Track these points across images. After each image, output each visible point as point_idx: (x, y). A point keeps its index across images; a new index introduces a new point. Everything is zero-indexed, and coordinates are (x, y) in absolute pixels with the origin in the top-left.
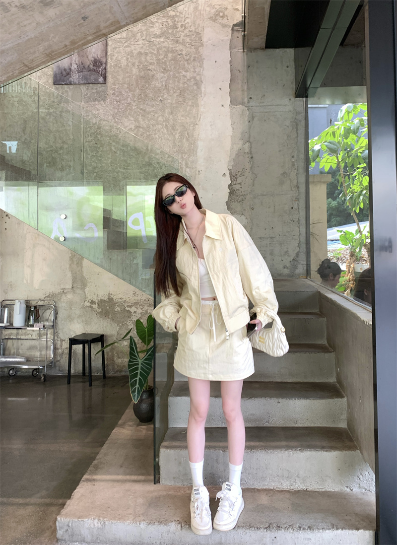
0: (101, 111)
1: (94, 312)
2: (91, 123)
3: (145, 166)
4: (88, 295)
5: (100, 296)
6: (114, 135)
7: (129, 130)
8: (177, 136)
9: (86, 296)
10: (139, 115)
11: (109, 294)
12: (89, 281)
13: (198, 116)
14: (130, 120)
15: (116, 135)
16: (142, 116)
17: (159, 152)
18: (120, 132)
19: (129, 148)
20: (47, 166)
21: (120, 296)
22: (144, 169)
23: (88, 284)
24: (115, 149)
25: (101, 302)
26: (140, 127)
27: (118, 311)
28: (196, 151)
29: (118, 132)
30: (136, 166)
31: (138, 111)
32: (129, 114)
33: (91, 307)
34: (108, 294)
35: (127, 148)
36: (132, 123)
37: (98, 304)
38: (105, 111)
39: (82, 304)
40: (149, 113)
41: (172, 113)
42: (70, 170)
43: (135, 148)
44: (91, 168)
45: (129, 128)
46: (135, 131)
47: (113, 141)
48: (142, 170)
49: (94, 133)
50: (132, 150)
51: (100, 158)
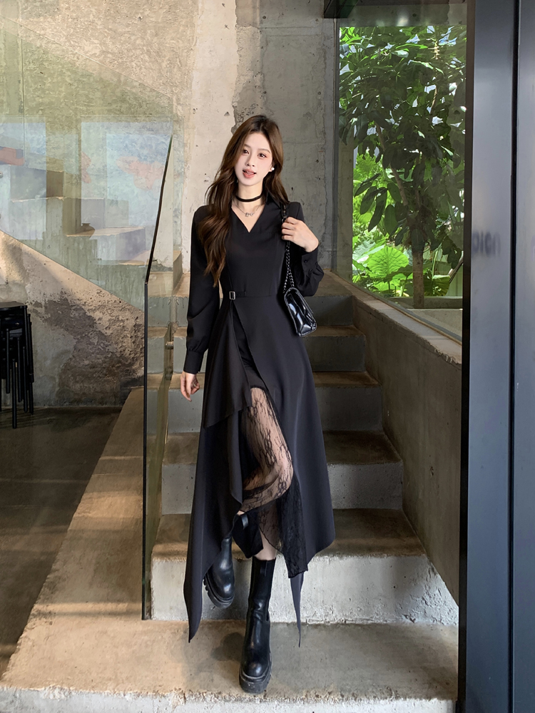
0: (48, 30)
2: (33, 47)
3: (115, 101)
4: (30, 295)
5: (48, 296)
6: (70, 62)
7: (91, 55)
8: (164, 65)
10: (105, 37)
11: (62, 292)
13: (193, 39)
14: (93, 43)
15: (72, 62)
16: (111, 38)
17: (137, 84)
18: (78, 58)
19: (92, 80)
21: (78, 295)
22: (114, 106)
23: (30, 279)
24: (71, 80)
25: (50, 305)
26: (108, 52)
27: (75, 318)
28: (191, 84)
29: (75, 59)
30: (102, 102)
31: (106, 32)
32: (92, 35)
33: (35, 311)
34: (59, 293)
35: (89, 79)
36: (96, 47)
37: (46, 308)
38: (55, 30)
40: (122, 35)
41: (157, 35)
42: (2, 106)
43: (101, 79)
44: (34, 104)
45: (90, 53)
46: (101, 58)
47: (68, 70)
48: (111, 108)
49: (38, 60)
50: (97, 82)
51: (47, 92)
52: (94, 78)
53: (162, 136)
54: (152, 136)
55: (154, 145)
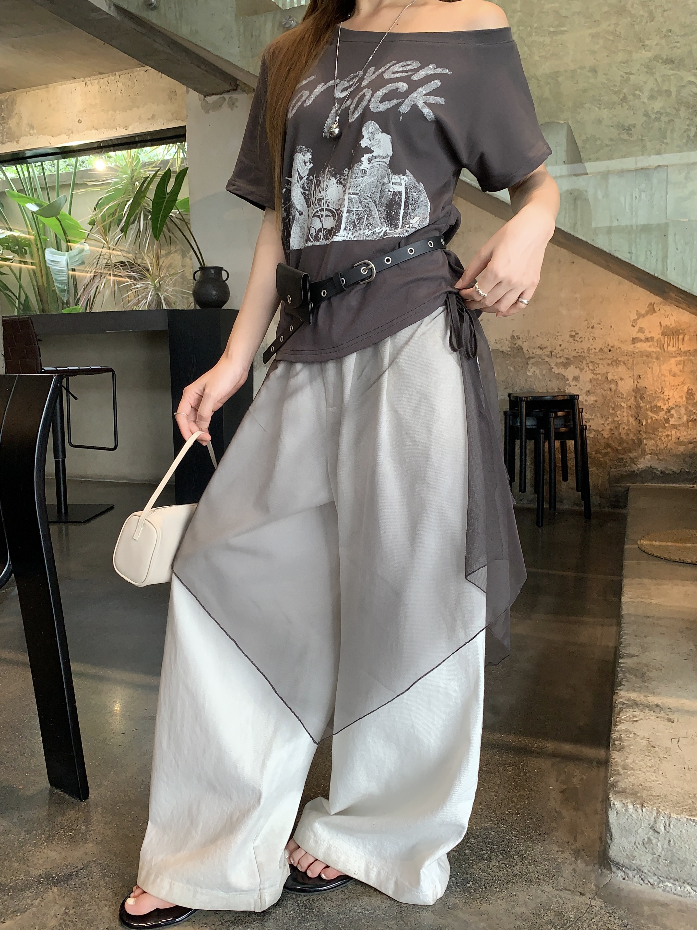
5: (492, 343)
21: (539, 342)
22: (604, 25)
27: (534, 376)
34: (509, 338)
53: (689, 71)
54: (671, 72)
55: (673, 90)
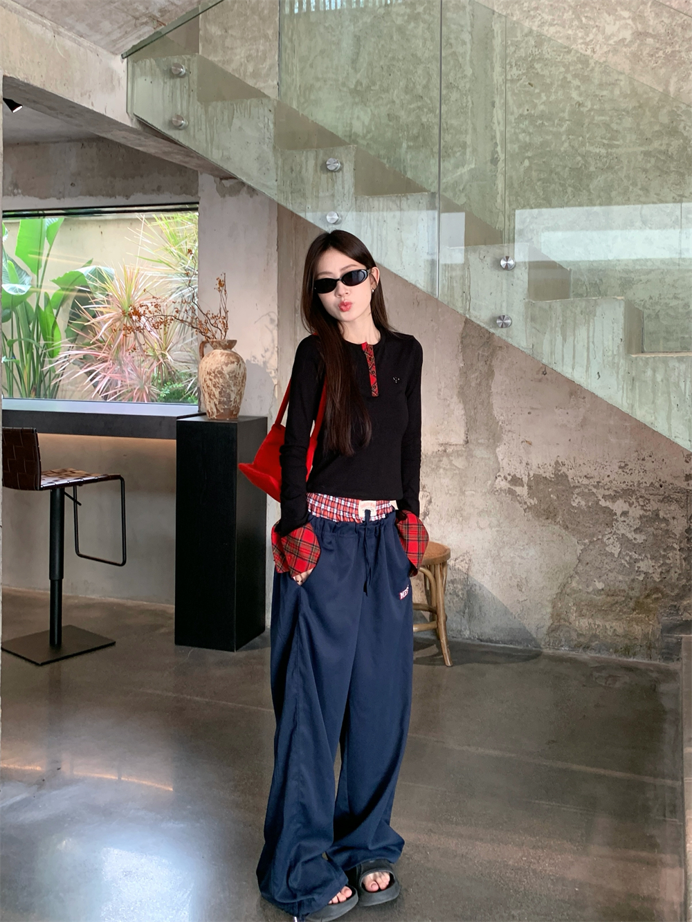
1: (518, 505)
3: (659, 135)
4: (504, 463)
5: (534, 467)
6: (579, 60)
9: (499, 463)
11: (557, 463)
12: (508, 428)
15: (582, 59)
18: (594, 51)
19: (617, 92)
20: (409, 147)
21: (586, 470)
23: (505, 437)
24: (580, 95)
25: (537, 484)
27: (579, 508)
29: (589, 52)
30: (634, 137)
33: (511, 492)
34: (553, 463)
35: (612, 92)
36: (626, 26)
37: (530, 487)
39: (490, 482)
42: (464, 153)
44: (516, 147)
45: (616, 39)
47: (575, 76)
48: (651, 148)
49: (525, 59)
50: (625, 96)
51: (540, 122)
52: (621, 88)
